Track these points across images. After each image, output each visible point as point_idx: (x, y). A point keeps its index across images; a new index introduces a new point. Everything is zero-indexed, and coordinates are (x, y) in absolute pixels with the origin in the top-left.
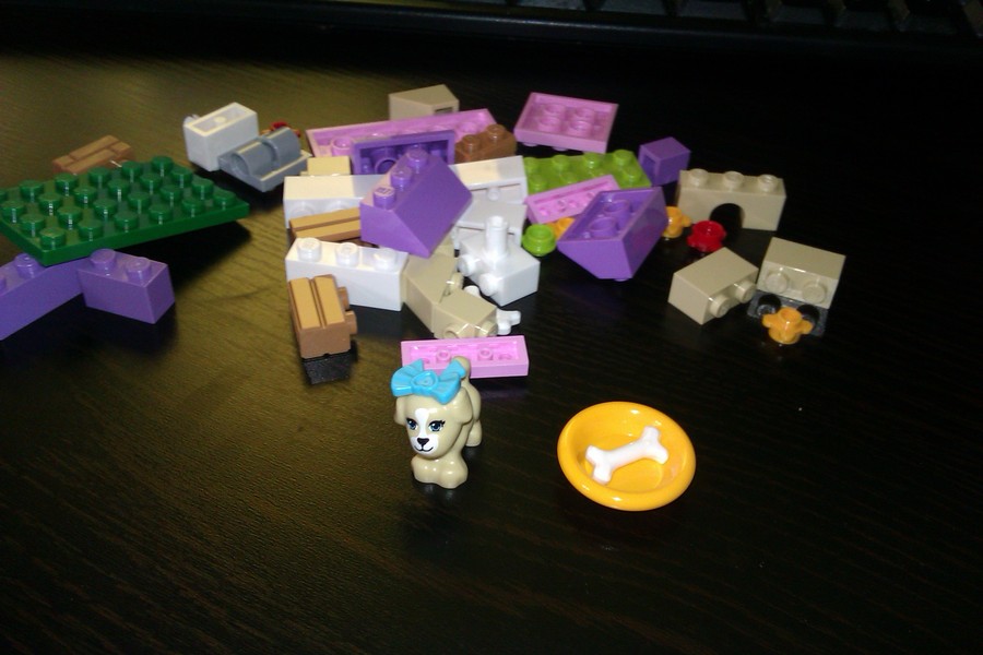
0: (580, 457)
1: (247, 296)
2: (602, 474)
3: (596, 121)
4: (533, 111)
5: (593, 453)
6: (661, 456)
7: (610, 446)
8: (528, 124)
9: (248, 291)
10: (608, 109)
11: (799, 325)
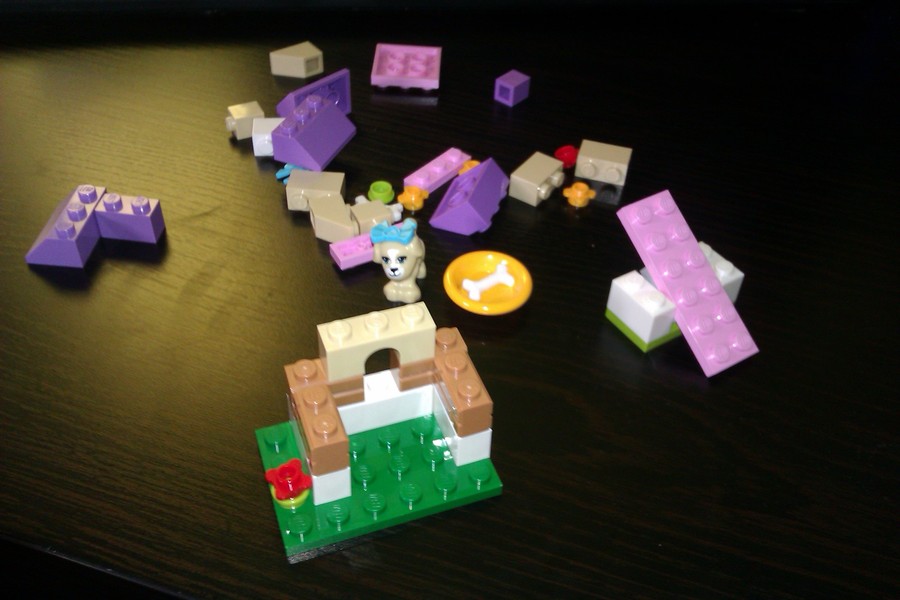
0: (459, 286)
1: (207, 214)
2: (475, 295)
3: (428, 62)
4: (382, 58)
5: (467, 284)
6: (509, 281)
7: (477, 278)
8: (380, 71)
9: (207, 210)
10: (435, 52)
11: (587, 193)
